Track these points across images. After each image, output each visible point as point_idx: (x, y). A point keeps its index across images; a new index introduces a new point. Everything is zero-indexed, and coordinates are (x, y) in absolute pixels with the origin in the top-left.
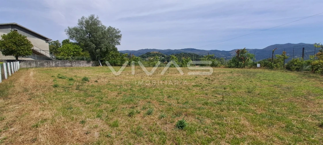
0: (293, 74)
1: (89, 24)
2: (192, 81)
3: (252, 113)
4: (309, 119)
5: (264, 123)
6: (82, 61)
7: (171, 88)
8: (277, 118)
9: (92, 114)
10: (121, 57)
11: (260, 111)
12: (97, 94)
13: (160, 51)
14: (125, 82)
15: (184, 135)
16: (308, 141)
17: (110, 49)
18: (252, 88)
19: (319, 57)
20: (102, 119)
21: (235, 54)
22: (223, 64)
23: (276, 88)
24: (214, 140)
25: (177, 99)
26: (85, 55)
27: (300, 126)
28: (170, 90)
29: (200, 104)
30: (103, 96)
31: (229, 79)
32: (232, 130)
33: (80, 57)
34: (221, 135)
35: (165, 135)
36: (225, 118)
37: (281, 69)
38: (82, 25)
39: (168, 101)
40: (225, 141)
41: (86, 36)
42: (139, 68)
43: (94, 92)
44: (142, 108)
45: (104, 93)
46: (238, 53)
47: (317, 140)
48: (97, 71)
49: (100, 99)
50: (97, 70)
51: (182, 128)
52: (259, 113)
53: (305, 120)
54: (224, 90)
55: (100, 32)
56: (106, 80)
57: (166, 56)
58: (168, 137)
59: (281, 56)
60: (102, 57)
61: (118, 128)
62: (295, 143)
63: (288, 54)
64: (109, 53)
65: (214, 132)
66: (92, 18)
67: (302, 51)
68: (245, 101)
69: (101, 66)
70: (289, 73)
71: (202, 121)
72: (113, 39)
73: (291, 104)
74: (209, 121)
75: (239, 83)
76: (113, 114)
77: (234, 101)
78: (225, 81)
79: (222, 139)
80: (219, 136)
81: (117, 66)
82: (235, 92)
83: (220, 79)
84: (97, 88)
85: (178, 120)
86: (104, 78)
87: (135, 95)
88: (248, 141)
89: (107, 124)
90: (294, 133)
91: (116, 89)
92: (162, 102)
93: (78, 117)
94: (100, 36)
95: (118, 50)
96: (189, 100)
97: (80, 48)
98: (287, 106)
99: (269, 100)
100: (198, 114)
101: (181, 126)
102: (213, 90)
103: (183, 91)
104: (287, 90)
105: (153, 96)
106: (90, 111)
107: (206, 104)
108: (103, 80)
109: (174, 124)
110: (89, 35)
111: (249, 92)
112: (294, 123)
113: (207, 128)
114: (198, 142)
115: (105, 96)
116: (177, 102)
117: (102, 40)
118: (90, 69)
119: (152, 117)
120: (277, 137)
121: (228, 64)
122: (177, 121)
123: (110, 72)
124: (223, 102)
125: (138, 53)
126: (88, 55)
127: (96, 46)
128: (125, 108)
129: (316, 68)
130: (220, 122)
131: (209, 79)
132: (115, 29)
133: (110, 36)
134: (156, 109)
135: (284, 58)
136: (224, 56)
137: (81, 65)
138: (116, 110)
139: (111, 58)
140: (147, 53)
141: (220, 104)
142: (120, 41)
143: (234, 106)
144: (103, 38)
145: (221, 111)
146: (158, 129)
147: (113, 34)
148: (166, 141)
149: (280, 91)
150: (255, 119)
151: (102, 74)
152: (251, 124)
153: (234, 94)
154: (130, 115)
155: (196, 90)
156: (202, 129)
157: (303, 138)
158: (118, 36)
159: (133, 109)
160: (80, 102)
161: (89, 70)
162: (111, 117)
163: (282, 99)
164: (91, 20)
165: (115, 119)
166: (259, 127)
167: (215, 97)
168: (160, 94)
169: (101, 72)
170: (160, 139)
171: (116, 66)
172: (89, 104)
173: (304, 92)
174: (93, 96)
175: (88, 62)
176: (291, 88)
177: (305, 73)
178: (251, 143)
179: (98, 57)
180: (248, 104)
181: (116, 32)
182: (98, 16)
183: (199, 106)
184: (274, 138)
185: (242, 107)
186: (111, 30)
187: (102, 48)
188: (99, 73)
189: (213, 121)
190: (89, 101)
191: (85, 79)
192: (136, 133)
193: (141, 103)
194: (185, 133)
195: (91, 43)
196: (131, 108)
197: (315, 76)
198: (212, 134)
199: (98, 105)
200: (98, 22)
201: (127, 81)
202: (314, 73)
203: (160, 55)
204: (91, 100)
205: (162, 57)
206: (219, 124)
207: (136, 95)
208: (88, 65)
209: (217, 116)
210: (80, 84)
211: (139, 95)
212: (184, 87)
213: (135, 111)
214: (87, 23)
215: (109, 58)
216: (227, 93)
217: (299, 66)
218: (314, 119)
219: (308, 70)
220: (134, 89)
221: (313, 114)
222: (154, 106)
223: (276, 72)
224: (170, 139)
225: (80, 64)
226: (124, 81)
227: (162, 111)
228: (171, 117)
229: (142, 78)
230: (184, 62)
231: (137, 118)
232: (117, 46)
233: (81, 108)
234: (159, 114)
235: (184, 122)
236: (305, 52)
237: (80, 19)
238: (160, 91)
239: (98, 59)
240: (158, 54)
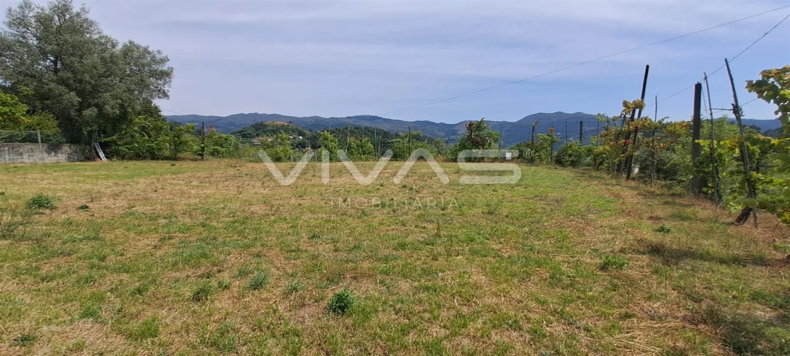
0: (566, 173)
1: (52, 27)
2: (372, 194)
3: (494, 257)
4: (586, 258)
5: (514, 275)
6: (29, 146)
7: (320, 215)
8: (536, 261)
9: (62, 312)
10: (172, 134)
11: (508, 250)
12: (86, 248)
13: (291, 120)
14: (185, 204)
15: (347, 328)
16: (583, 299)
17: (133, 108)
18: (497, 204)
19: (603, 139)
20: (102, 322)
21: (463, 132)
22: (441, 154)
23: (539, 202)
24: (415, 327)
25: (334, 241)
26: (38, 125)
27: (572, 272)
28: (317, 220)
29: (388, 248)
30: (107, 251)
31: (453, 187)
32: (454, 297)
33: (18, 132)
34: (431, 312)
35: (298, 335)
36: (440, 274)
37: (547, 164)
38: (24, 30)
39: (309, 248)
40: (440, 325)
41: (40, 65)
42: (231, 166)
43: (74, 241)
44: (238, 272)
45: (111, 240)
46: (471, 130)
47: (596, 294)
48: (89, 177)
49: (95, 261)
50: (86, 173)
51: (343, 311)
52: (506, 255)
53: (581, 259)
54: (442, 212)
55: (96, 55)
56: (121, 203)
57: (307, 132)
58: (306, 340)
59: (547, 137)
60: (104, 132)
61: (156, 339)
62: (564, 307)
63: (559, 134)
64: (131, 120)
65: (418, 308)
66: (63, 10)
67: (579, 128)
68: (482, 232)
69: (104, 159)
70: (560, 172)
71: (391, 288)
72: (142, 80)
73: (561, 232)
74: (408, 285)
75: (472, 195)
76: (141, 301)
77: (461, 233)
78: (444, 192)
79: (432, 322)
80: (427, 315)
81: (160, 161)
82: (462, 214)
83: (435, 186)
84: (83, 229)
85: (335, 294)
86: (115, 196)
87: (215, 238)
88: (484, 317)
89: (120, 332)
90: (562, 288)
91: (153, 227)
92: (295, 251)
93: (7, 325)
94: (95, 68)
95: (164, 113)
96: (364, 241)
97: (16, 104)
98: (553, 237)
99: (524, 227)
100: (382, 272)
101: (340, 307)
102: (417, 212)
103: (349, 220)
104: (556, 204)
105: (270, 238)
106: (56, 301)
107: (403, 246)
108: (110, 203)
109: (324, 303)
110: (55, 63)
111: (490, 213)
112: (564, 268)
113: (402, 303)
114: (380, 337)
115: (113, 250)
116: (333, 248)
117: (105, 81)
118: (62, 171)
119: (265, 295)
120: (536, 299)
121: (453, 153)
122: (331, 295)
123: (135, 179)
124: (438, 239)
125: (229, 124)
126: (51, 125)
127: (80, 100)
128: (181, 280)
129: (601, 160)
130: (430, 284)
131: (411, 189)
132: (150, 49)
133: (131, 70)
134: (277, 272)
135: (553, 142)
136: (444, 135)
137: (25, 156)
138: (152, 288)
139: (137, 135)
140: (256, 124)
141: (433, 244)
142: (166, 88)
143: (460, 246)
144: (108, 76)
145: (433, 259)
146: (281, 324)
147: (144, 66)
148: (300, 351)
149: (544, 206)
150: (498, 268)
151: (104, 186)
152: (490, 281)
153: (461, 220)
154: (198, 297)
155: (380, 215)
156: (390, 305)
157: (577, 295)
158: (161, 72)
159: (208, 280)
160: (16, 275)
161: (55, 174)
162: (133, 310)
163: (546, 224)
164: (58, 16)
165: (149, 313)
166: (504, 285)
167: (422, 230)
168: (289, 231)
169: (104, 179)
170: (286, 348)
171: (158, 159)
172: (52, 279)
173: (582, 206)
174: (69, 255)
175: (54, 147)
176: (562, 200)
177: (584, 170)
178: (490, 320)
179: (90, 133)
180: (488, 239)
181: (153, 59)
182: (86, 7)
183: (386, 252)
184: (529, 303)
185: (475, 246)
186: (136, 54)
187: (104, 104)
188: (94, 181)
189: (416, 283)
190: (54, 271)
191: (40, 203)
192: (214, 344)
193: (234, 260)
194: (351, 321)
195: (62, 88)
196: (201, 276)
197: (599, 175)
198: (411, 313)
199: (87, 280)
200: (85, 25)
201: (192, 201)
202: (598, 169)
203: (293, 131)
204: (59, 268)
205: (299, 136)
206: (427, 289)
207: (220, 240)
208: (51, 159)
209: (426, 272)
210: (18, 218)
211: (228, 239)
212: (353, 211)
213: (214, 283)
214: (42, 24)
215: (132, 136)
216: (448, 218)
217: (575, 156)
218: (594, 256)
219: (590, 165)
220: (214, 223)
221: (592, 248)
222: (272, 263)
223: (539, 169)
224: (312, 343)
225: (21, 154)
226: (182, 204)
227: (292, 275)
228: (317, 287)
229: (240, 193)
230: (354, 148)
231: (220, 302)
232: (157, 102)
233: (20, 297)
234: (285, 283)
235: (348, 296)
236: (583, 131)
237: (15, 7)
238: (291, 225)
239: (90, 137)
240: (287, 129)
